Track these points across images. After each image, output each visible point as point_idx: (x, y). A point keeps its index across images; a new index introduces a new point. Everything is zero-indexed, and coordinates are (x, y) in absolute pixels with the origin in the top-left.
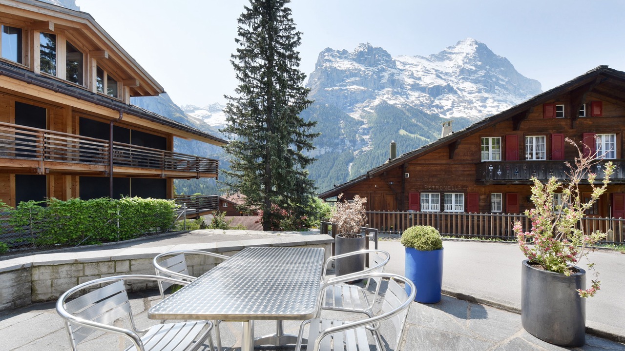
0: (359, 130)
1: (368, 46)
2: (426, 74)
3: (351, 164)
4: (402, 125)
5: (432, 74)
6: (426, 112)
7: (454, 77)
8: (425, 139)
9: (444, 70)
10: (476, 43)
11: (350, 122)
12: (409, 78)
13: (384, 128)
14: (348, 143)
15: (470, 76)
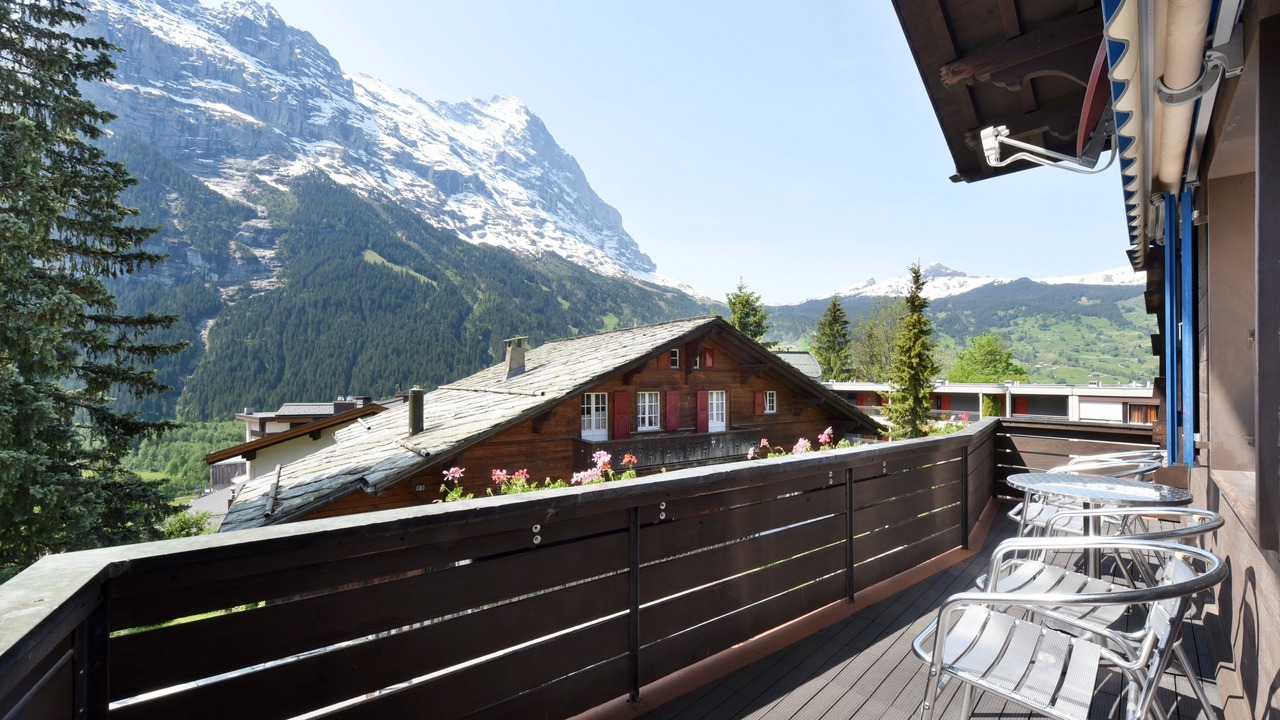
0: (238, 230)
1: (270, 14)
2: (427, 138)
3: (211, 323)
4: (371, 240)
5: (441, 142)
6: (429, 221)
7: (486, 163)
8: (426, 279)
9: (468, 144)
10: (527, 112)
12: (388, 135)
13: (320, 239)
15: (516, 171)
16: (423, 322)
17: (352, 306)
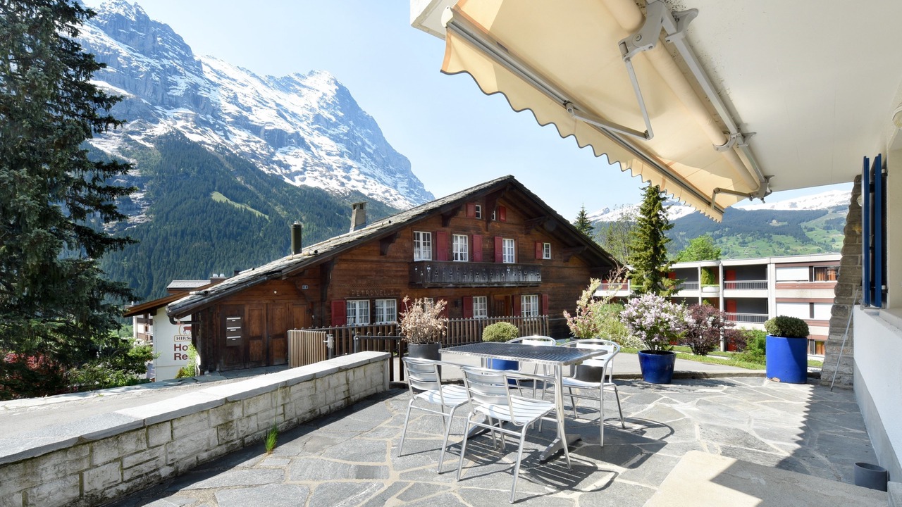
1: (138, 11)
2: (259, 105)
4: (217, 184)
5: (270, 107)
6: (261, 169)
7: (305, 123)
8: (260, 214)
9: (291, 109)
10: (336, 83)
12: (229, 102)
13: (178, 183)
15: (329, 129)
16: (258, 247)
17: (203, 235)
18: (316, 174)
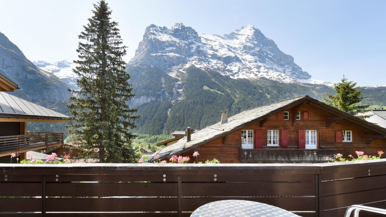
0: (175, 85)
1: (182, 25)
2: (221, 48)
3: (170, 110)
4: (205, 83)
5: (225, 48)
6: (221, 74)
7: (239, 51)
8: (220, 93)
9: (233, 46)
10: (254, 29)
11: (169, 79)
12: (210, 50)
13: (193, 84)
14: (167, 94)
15: (250, 51)
16: (219, 106)
17: (200, 103)
18: (244, 72)
